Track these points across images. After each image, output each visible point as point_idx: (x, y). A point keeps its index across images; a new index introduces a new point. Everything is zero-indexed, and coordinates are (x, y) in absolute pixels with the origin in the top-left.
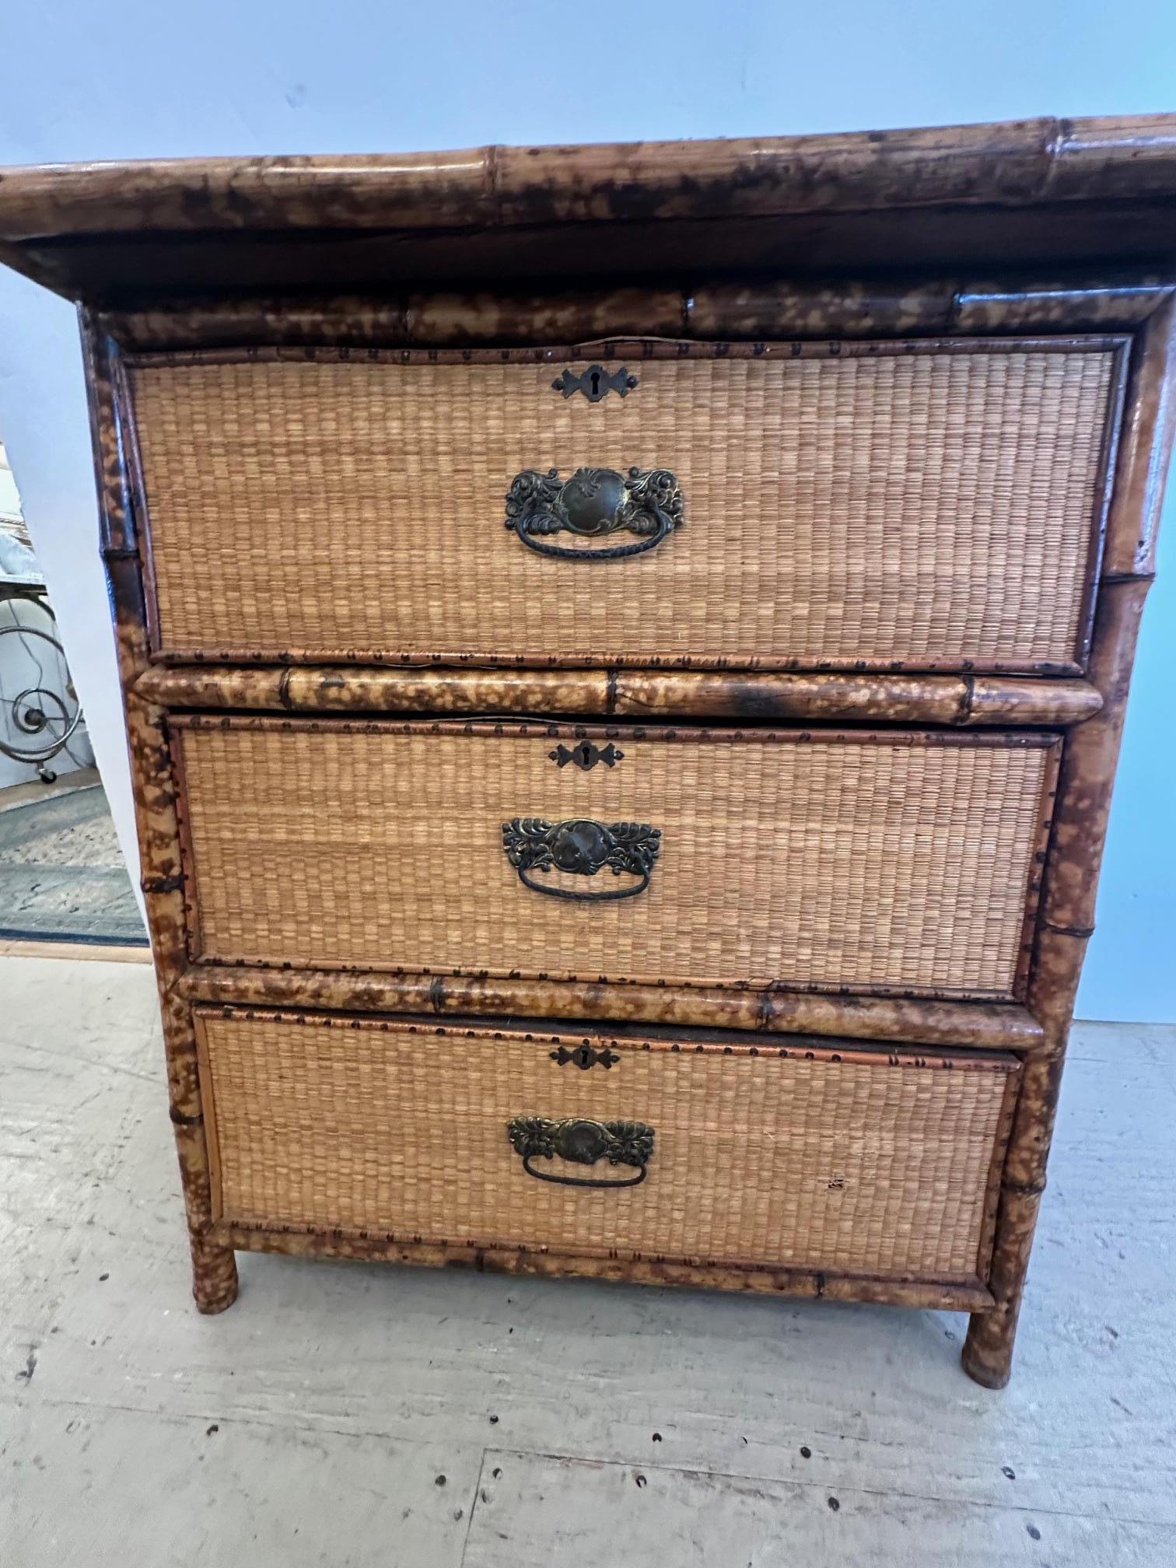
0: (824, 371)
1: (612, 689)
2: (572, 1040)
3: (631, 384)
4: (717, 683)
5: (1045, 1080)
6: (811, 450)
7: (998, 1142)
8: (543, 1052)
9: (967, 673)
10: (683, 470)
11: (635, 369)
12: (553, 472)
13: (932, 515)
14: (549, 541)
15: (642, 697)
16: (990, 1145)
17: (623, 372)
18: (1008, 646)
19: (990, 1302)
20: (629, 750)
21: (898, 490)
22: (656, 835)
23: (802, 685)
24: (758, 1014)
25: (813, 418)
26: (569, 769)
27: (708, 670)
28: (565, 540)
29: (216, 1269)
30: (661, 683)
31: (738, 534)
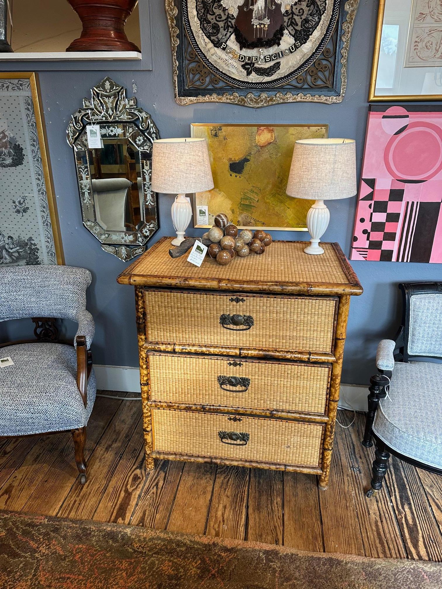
0: (281, 301)
1: (240, 353)
2: (232, 416)
3: (244, 300)
4: (261, 352)
5: (330, 429)
6: (279, 314)
7: (321, 439)
8: (226, 419)
9: (310, 354)
10: (254, 316)
11: (245, 298)
12: (229, 315)
13: (302, 325)
14: (228, 326)
15: (246, 355)
16: (320, 440)
17: (243, 299)
18: (318, 349)
19: (321, 472)
20: (244, 364)
21: (295, 321)
22: (250, 380)
23: (277, 354)
24: (271, 413)
25: (279, 308)
26: (232, 366)
27: (259, 350)
28: (232, 326)
29: (152, 463)
30: (250, 352)
31: (265, 327)
